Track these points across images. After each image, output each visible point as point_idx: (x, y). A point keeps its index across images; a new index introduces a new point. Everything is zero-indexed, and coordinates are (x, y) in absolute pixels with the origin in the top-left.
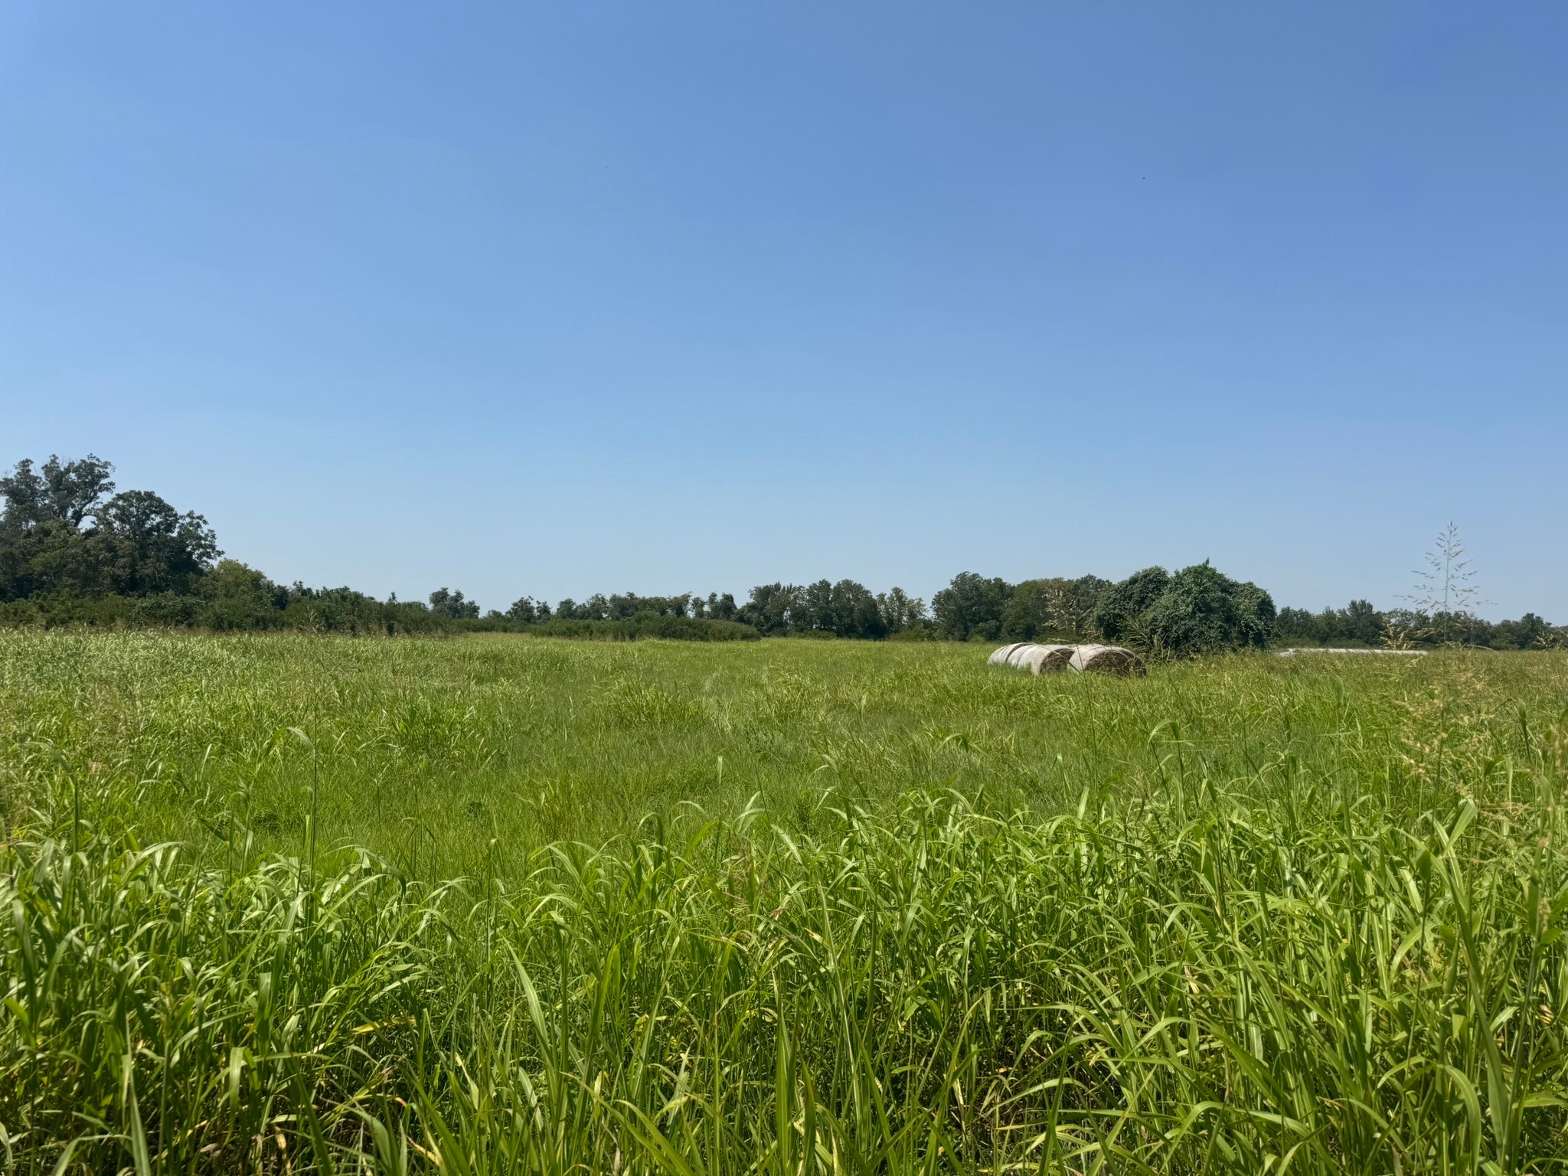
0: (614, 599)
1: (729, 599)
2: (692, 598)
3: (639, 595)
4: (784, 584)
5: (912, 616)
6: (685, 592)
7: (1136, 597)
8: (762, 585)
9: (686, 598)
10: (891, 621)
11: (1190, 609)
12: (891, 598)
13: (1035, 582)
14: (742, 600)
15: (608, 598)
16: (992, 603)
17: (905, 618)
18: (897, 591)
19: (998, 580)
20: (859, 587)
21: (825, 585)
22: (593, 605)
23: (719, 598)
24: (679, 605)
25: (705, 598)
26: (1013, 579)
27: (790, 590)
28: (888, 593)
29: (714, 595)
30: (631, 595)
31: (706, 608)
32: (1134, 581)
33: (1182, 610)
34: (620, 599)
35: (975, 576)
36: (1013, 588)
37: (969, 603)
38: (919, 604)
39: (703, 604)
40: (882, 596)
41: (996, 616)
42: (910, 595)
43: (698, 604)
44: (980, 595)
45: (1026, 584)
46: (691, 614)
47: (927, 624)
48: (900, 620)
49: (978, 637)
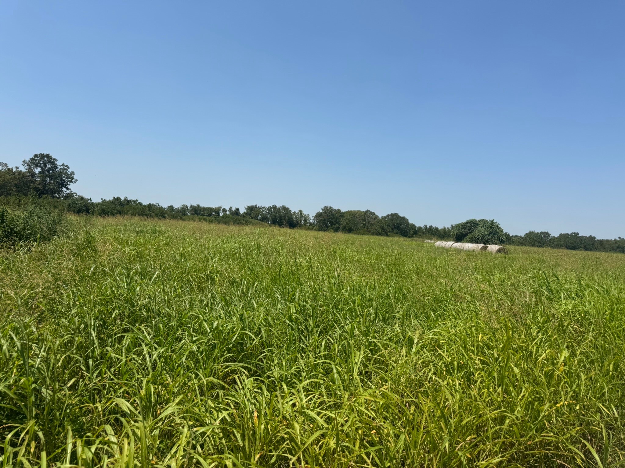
0: (191, 206)
1: (237, 210)
2: (222, 208)
3: (202, 206)
4: (258, 205)
5: (305, 221)
6: (219, 206)
7: (468, 228)
8: (250, 205)
9: (220, 208)
10: (298, 222)
11: (488, 233)
12: (298, 214)
13: (351, 211)
14: (242, 211)
15: (189, 206)
16: (337, 218)
17: (303, 222)
18: (300, 211)
19: (339, 210)
20: (288, 209)
21: (274, 207)
22: (183, 208)
23: (233, 209)
24: (217, 211)
25: (228, 209)
26: (344, 210)
27: (260, 208)
28: (297, 211)
29: (231, 208)
30: (198, 205)
31: (228, 213)
32: (467, 223)
33: (486, 233)
34: (194, 206)
35: (331, 207)
36: (344, 213)
37: (328, 217)
38: (308, 217)
39: (226, 211)
40: (295, 212)
41: (338, 223)
42: (305, 213)
43: (225, 211)
44: (332, 215)
45: (348, 212)
46: (221, 215)
47: (311, 224)
48: (301, 222)
49: (331, 230)
